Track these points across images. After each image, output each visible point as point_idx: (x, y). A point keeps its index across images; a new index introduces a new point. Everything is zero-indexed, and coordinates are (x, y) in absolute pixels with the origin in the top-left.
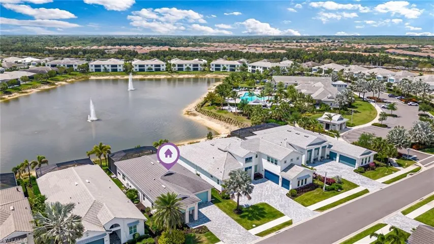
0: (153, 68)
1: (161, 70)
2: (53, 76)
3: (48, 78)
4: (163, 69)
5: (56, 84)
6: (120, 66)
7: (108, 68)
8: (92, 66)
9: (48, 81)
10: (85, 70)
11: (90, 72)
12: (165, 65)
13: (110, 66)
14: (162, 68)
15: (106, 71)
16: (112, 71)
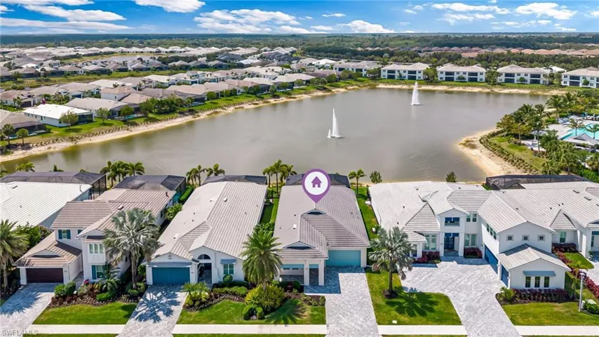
0: (467, 76)
1: (478, 80)
2: (332, 82)
3: (326, 83)
4: (481, 80)
5: (333, 90)
6: (420, 72)
7: (403, 74)
8: (384, 71)
9: (326, 86)
10: (376, 76)
11: (382, 79)
12: (484, 74)
13: (407, 72)
14: (479, 77)
15: (401, 78)
16: (409, 79)
